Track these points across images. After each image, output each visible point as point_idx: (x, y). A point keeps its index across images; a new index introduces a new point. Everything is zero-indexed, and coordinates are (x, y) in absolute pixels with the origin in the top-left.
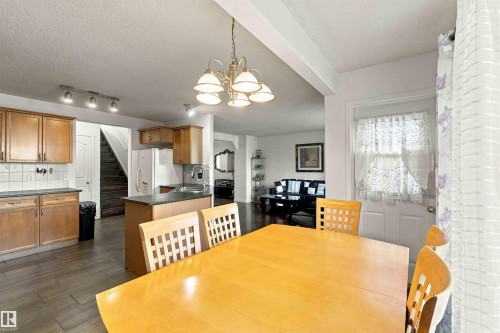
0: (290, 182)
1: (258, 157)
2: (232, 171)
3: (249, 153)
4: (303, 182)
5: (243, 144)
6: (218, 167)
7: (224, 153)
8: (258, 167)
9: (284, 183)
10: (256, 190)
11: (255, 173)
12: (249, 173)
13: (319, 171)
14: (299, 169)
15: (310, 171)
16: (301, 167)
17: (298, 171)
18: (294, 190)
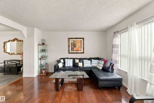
0: (66, 60)
1: (43, 44)
2: (22, 54)
3: (36, 41)
4: (74, 59)
6: (8, 51)
7: (14, 40)
8: (43, 51)
9: (62, 61)
10: (41, 66)
11: (41, 54)
12: (36, 55)
13: (82, 53)
14: (70, 52)
15: (77, 53)
16: (72, 51)
17: (69, 53)
18: (70, 64)
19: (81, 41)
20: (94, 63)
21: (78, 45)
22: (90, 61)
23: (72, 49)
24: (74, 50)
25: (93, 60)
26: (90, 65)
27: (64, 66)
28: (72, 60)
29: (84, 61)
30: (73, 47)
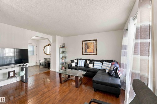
0: (79, 60)
1: (63, 47)
3: (58, 45)
4: (86, 60)
5: (55, 41)
7: (48, 45)
8: (63, 52)
9: (76, 61)
13: (95, 55)
15: (90, 55)
16: (85, 52)
17: (83, 54)
18: (81, 65)
19: (94, 43)
20: (104, 66)
21: (91, 47)
22: (101, 63)
23: (86, 51)
24: (87, 52)
25: (104, 62)
26: (101, 67)
27: (76, 66)
28: (84, 61)
29: (95, 62)
30: (86, 49)
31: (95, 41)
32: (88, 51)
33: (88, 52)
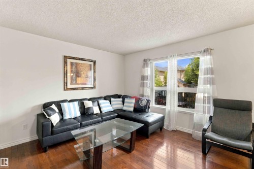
0: (64, 105)
13: (91, 88)
14: (69, 86)
15: (83, 89)
16: (72, 84)
19: (91, 65)
20: (116, 104)
21: (85, 72)
22: (108, 102)
23: (74, 81)
24: (76, 84)
25: (112, 99)
26: (111, 108)
27: (62, 119)
28: (76, 103)
29: (100, 101)
30: (75, 76)
31: (92, 63)
32: (79, 80)
33: (79, 84)
